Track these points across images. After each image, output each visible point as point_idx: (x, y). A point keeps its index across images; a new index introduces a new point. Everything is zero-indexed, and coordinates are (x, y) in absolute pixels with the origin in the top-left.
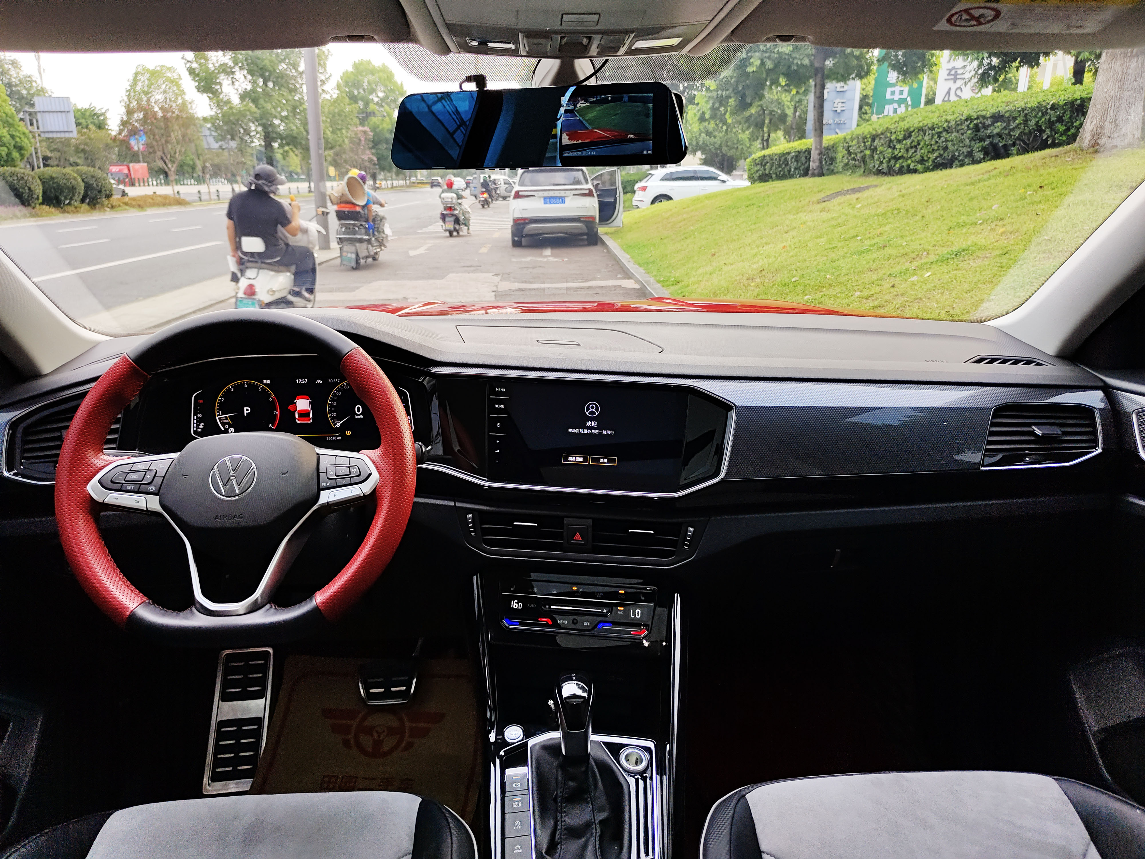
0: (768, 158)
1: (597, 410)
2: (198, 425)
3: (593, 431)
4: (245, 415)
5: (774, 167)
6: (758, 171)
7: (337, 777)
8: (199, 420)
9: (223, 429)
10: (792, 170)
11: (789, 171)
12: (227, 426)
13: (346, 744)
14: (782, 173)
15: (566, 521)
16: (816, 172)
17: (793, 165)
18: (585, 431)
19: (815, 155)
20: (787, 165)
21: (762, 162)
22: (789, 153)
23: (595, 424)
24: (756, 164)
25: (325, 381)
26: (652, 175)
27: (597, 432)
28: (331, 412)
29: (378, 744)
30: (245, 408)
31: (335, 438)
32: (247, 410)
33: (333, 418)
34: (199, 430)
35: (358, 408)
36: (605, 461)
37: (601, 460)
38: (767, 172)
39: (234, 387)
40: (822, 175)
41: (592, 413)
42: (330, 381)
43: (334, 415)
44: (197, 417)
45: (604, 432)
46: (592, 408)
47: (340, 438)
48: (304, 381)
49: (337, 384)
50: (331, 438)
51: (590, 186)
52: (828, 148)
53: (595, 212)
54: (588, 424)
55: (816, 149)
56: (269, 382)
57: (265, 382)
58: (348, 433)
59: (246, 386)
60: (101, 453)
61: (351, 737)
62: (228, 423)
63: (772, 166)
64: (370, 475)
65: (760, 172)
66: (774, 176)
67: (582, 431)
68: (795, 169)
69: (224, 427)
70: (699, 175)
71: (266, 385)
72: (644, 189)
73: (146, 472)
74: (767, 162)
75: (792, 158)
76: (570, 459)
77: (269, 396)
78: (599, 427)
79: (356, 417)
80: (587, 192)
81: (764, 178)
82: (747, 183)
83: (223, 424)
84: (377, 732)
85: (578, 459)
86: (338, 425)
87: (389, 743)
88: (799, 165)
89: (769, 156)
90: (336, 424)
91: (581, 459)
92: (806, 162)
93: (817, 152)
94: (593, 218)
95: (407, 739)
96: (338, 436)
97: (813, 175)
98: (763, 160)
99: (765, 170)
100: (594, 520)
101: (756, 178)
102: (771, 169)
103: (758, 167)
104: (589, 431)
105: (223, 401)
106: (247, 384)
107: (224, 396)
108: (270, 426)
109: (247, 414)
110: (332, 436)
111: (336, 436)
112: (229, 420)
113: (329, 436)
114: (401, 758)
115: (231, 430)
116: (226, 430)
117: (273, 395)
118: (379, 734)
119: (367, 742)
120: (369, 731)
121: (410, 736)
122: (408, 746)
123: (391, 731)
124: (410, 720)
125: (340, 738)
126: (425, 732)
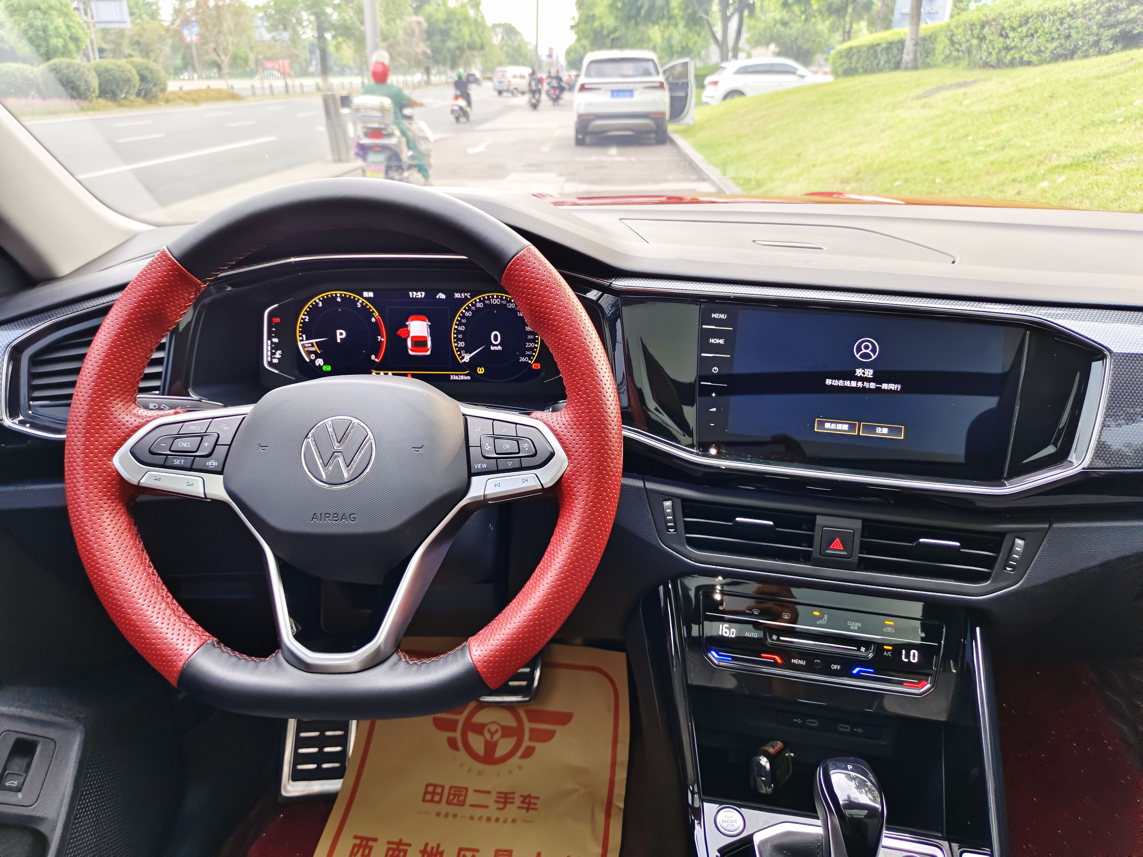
0: (855, 50)
1: (874, 351)
2: (273, 354)
3: (866, 385)
4: (339, 341)
5: (861, 61)
6: (842, 64)
7: (443, 787)
8: (275, 347)
9: (308, 360)
10: (882, 63)
11: (878, 64)
12: (313, 356)
13: (452, 743)
14: (869, 67)
15: (820, 520)
16: (910, 65)
17: (883, 59)
18: (854, 384)
19: (909, 46)
20: (876, 57)
21: (849, 53)
22: (879, 45)
23: (869, 373)
24: (841, 57)
25: (450, 295)
26: (724, 68)
27: (873, 385)
28: (458, 340)
29: (490, 747)
30: (338, 332)
31: (462, 377)
32: (341, 335)
33: (460, 349)
34: (275, 361)
35: (496, 336)
36: (885, 431)
37: (879, 430)
38: (853, 66)
39: (323, 301)
40: (915, 68)
41: (866, 356)
42: (457, 295)
43: (462, 344)
44: (272, 343)
45: (885, 386)
46: (866, 347)
47: (469, 378)
48: (420, 295)
49: (466, 299)
50: (456, 378)
51: (661, 78)
52: (924, 39)
53: (666, 108)
54: (859, 372)
55: (912, 39)
56: (371, 294)
57: (366, 294)
58: (481, 371)
59: (339, 300)
60: (133, 405)
61: (458, 735)
62: (315, 352)
63: (859, 59)
64: (552, 455)
65: (846, 66)
66: (860, 70)
67: (847, 383)
68: (886, 62)
69: (309, 356)
70: (776, 69)
71: (368, 299)
72: (715, 83)
73: (202, 437)
74: (853, 55)
75: (882, 50)
76: (827, 425)
77: (371, 315)
78: (877, 378)
79: (492, 348)
80: (658, 85)
81: (850, 72)
82: (830, 78)
83: (309, 353)
84: (489, 731)
85: (840, 426)
86: (467, 358)
87: (504, 747)
88: (890, 57)
89: (857, 47)
90: (463, 358)
91: (845, 427)
92: (897, 55)
93: (912, 43)
94: (663, 114)
95: (526, 743)
96: (466, 375)
97: (907, 69)
98: (849, 52)
99: (851, 63)
100: (864, 520)
101: (840, 72)
102: (857, 62)
103: (844, 60)
104: (860, 384)
105: (307, 320)
106: (341, 296)
107: (308, 313)
108: (373, 357)
109: (341, 339)
110: (458, 375)
111: (464, 375)
112: (316, 348)
113: (453, 374)
114: (520, 768)
115: (319, 362)
116: (313, 361)
117: (376, 314)
118: (492, 734)
119: (477, 743)
120: (479, 729)
121: (530, 739)
122: (529, 752)
123: (507, 732)
124: (530, 720)
125: (444, 735)
126: (548, 736)
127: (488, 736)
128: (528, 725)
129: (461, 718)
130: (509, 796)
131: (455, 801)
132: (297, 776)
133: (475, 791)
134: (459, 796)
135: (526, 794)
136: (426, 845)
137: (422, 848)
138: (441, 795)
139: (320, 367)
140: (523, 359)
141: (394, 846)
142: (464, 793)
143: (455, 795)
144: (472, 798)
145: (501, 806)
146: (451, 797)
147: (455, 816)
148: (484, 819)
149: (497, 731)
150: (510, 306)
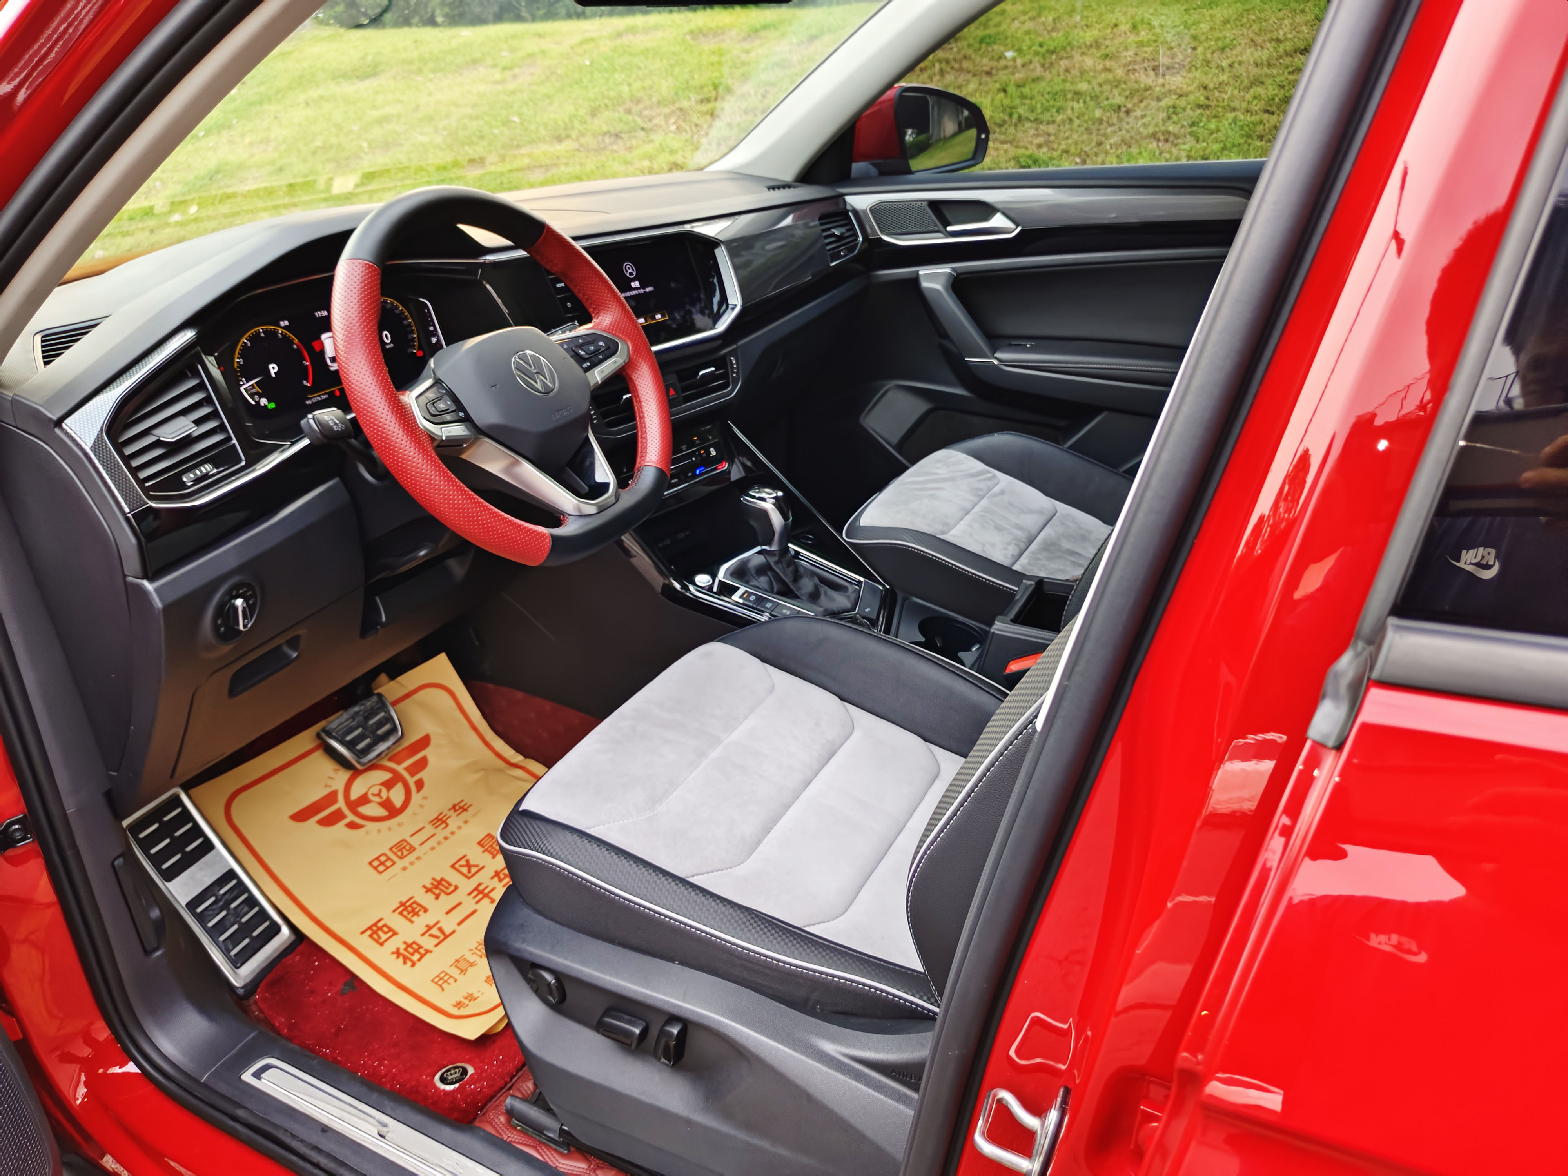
1: (633, 270)
4: (274, 375)
7: (384, 855)
9: (253, 403)
12: (256, 398)
13: (352, 826)
18: (634, 293)
23: (637, 284)
27: (642, 291)
29: (387, 804)
30: (271, 366)
32: (273, 369)
35: (386, 336)
36: (660, 316)
37: (657, 317)
39: (250, 339)
41: (631, 274)
45: (647, 290)
46: (629, 269)
48: (323, 313)
54: (633, 285)
56: (286, 323)
57: (282, 324)
59: (262, 335)
61: (351, 817)
62: (257, 393)
69: (253, 399)
71: (285, 328)
77: (291, 342)
78: (642, 286)
79: (387, 347)
83: (252, 396)
84: (374, 795)
87: (397, 796)
95: (411, 781)
104: (637, 292)
105: (242, 363)
106: (263, 332)
107: (241, 356)
108: (305, 383)
109: (275, 373)
112: (257, 389)
114: (425, 798)
115: (263, 401)
116: (258, 403)
117: (296, 341)
118: (379, 795)
119: (373, 809)
120: (364, 800)
121: (412, 775)
122: (420, 785)
123: (388, 785)
124: (399, 763)
125: (341, 825)
126: (422, 764)
127: (377, 799)
128: (400, 768)
129: (341, 804)
130: (440, 817)
131: (405, 853)
132: (237, 962)
133: (412, 835)
134: (404, 848)
135: (451, 806)
136: (424, 887)
137: (425, 890)
138: (388, 859)
139: (265, 407)
140: (410, 350)
141: (402, 908)
142: (405, 844)
143: (401, 850)
144: (415, 841)
145: (444, 825)
146: (399, 854)
147: (418, 858)
148: (442, 840)
149: (380, 791)
150: (388, 306)
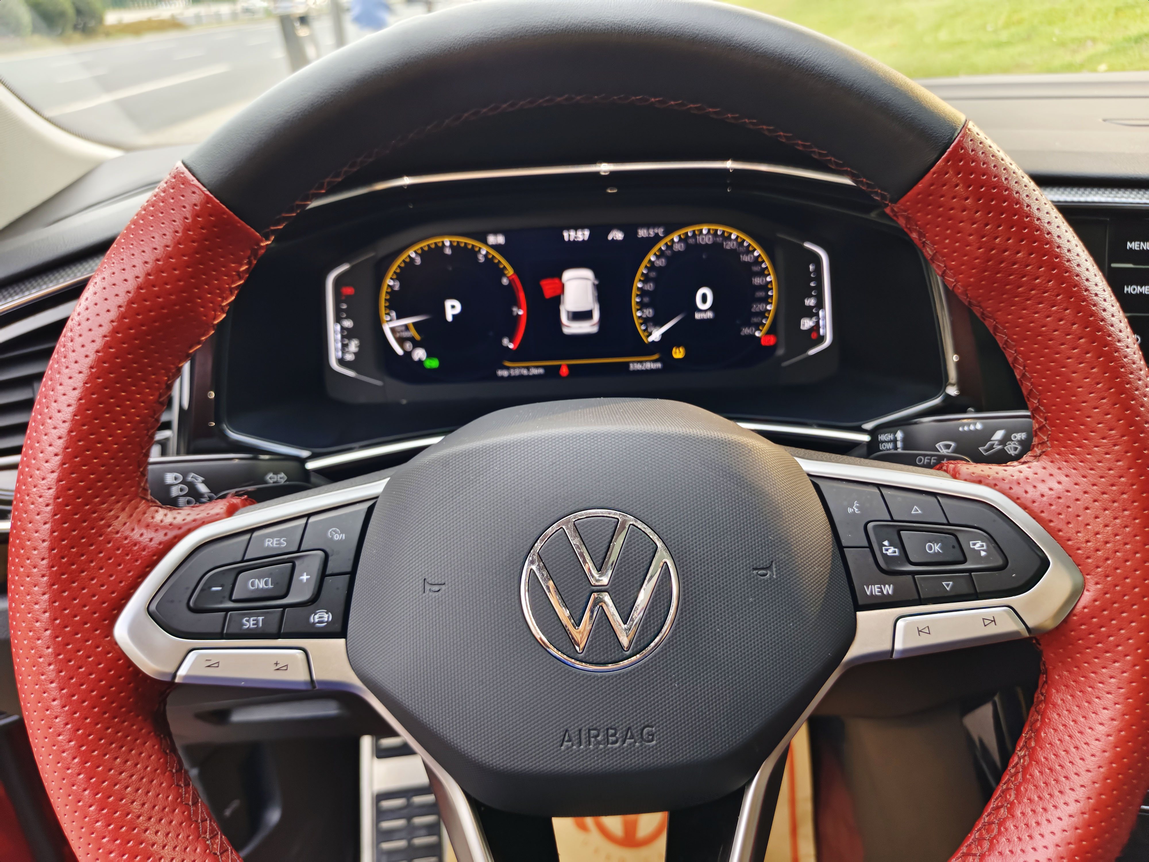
2: (344, 346)
4: (449, 318)
8: (347, 335)
9: (399, 351)
12: (408, 346)
25: (630, 232)
28: (642, 306)
30: (448, 303)
31: (649, 366)
32: (452, 308)
33: (646, 321)
34: (350, 357)
35: (704, 296)
39: (423, 254)
42: (642, 233)
43: (649, 312)
44: (343, 328)
47: (659, 365)
48: (583, 235)
49: (657, 239)
50: (638, 367)
56: (500, 239)
57: (492, 239)
58: (678, 353)
59: (448, 251)
60: (143, 505)
62: (412, 339)
64: (1042, 566)
69: (402, 346)
71: (496, 247)
73: (292, 561)
77: (501, 272)
79: (698, 316)
83: (401, 341)
86: (656, 335)
90: (650, 334)
96: (655, 361)
105: (397, 288)
106: (451, 246)
107: (399, 277)
108: (506, 342)
109: (454, 316)
110: (641, 362)
111: (651, 361)
112: (413, 333)
113: (633, 362)
115: (419, 354)
116: (408, 354)
117: (510, 271)
139: (420, 362)
140: (746, 331)
150: (729, 245)
